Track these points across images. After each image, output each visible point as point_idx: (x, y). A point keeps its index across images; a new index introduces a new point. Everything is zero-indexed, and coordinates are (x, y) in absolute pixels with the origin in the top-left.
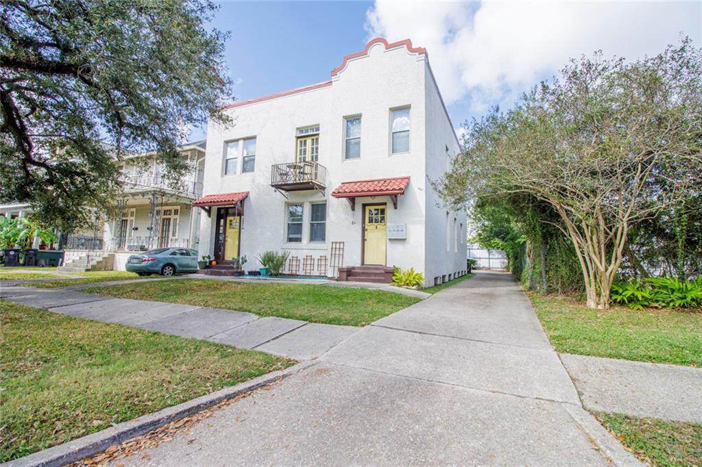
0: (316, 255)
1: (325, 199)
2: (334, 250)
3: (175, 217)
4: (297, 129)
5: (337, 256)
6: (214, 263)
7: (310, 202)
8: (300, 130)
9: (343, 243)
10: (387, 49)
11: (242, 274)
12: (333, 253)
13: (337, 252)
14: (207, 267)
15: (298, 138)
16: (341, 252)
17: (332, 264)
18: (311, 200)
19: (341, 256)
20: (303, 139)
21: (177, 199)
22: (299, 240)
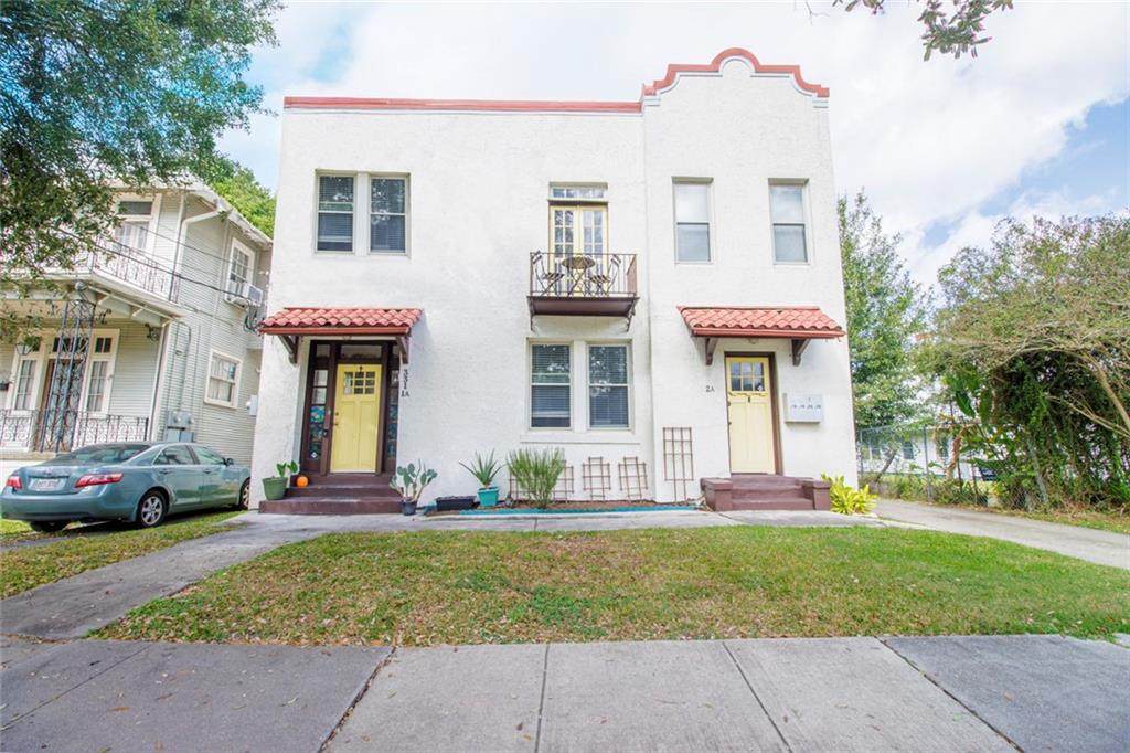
0: (613, 456)
1: (627, 336)
2: (669, 445)
3: (101, 357)
4: (551, 185)
5: (678, 458)
6: (303, 481)
7: (588, 343)
8: (556, 188)
9: (690, 429)
10: (756, 72)
11: (410, 507)
12: (669, 450)
13: (678, 450)
14: (287, 494)
15: (552, 203)
16: (686, 450)
17: (670, 476)
18: (591, 337)
19: (687, 458)
20: (564, 209)
21: (132, 309)
22: (564, 423)
